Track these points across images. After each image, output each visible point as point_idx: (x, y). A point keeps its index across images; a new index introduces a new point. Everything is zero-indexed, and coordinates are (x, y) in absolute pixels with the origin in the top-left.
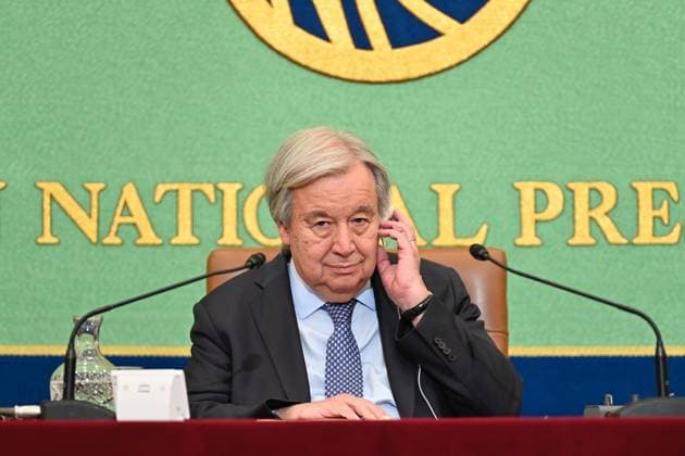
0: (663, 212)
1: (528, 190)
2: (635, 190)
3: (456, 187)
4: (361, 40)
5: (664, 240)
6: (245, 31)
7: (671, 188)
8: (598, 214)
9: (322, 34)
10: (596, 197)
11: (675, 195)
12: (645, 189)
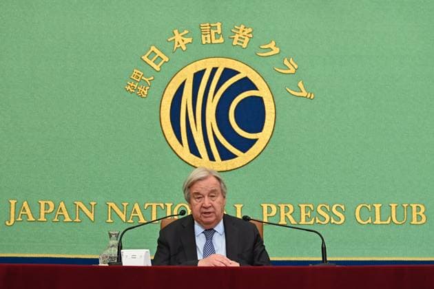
0: (309, 214)
1: (265, 206)
2: (300, 207)
3: (242, 205)
4: (212, 158)
5: (309, 223)
6: (174, 154)
7: (311, 206)
8: (288, 214)
9: (199, 156)
10: (287, 209)
11: (312, 209)
12: (303, 206)
